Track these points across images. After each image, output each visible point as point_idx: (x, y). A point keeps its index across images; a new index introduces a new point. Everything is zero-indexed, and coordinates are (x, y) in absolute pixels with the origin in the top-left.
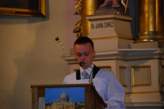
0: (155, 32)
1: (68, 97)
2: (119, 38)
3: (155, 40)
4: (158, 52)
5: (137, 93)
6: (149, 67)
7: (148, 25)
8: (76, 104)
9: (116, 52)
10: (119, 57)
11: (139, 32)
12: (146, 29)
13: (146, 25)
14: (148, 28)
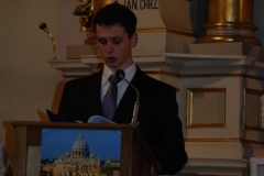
0: (237, 24)
1: (87, 149)
2: (168, 31)
3: (237, 38)
4: (243, 62)
5: (197, 140)
6: (224, 90)
7: (225, 10)
8: (102, 163)
9: (162, 59)
10: (167, 69)
11: (207, 21)
12: (221, 16)
13: (221, 8)
14: (225, 15)
